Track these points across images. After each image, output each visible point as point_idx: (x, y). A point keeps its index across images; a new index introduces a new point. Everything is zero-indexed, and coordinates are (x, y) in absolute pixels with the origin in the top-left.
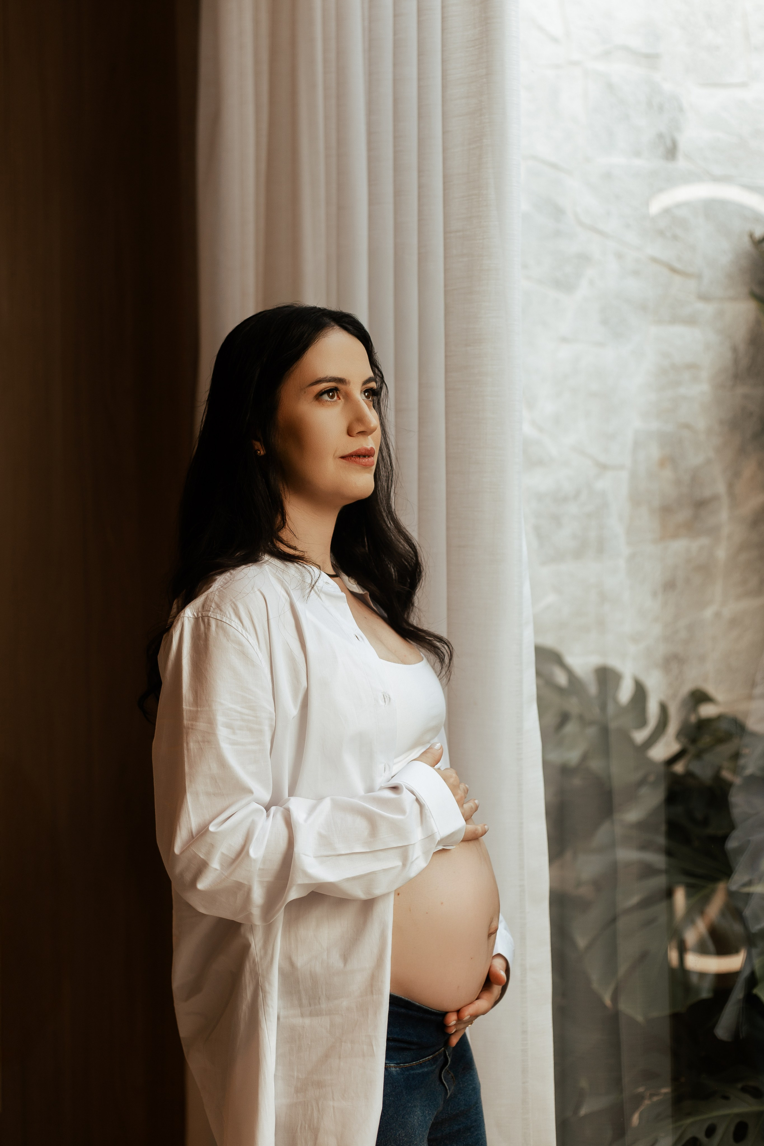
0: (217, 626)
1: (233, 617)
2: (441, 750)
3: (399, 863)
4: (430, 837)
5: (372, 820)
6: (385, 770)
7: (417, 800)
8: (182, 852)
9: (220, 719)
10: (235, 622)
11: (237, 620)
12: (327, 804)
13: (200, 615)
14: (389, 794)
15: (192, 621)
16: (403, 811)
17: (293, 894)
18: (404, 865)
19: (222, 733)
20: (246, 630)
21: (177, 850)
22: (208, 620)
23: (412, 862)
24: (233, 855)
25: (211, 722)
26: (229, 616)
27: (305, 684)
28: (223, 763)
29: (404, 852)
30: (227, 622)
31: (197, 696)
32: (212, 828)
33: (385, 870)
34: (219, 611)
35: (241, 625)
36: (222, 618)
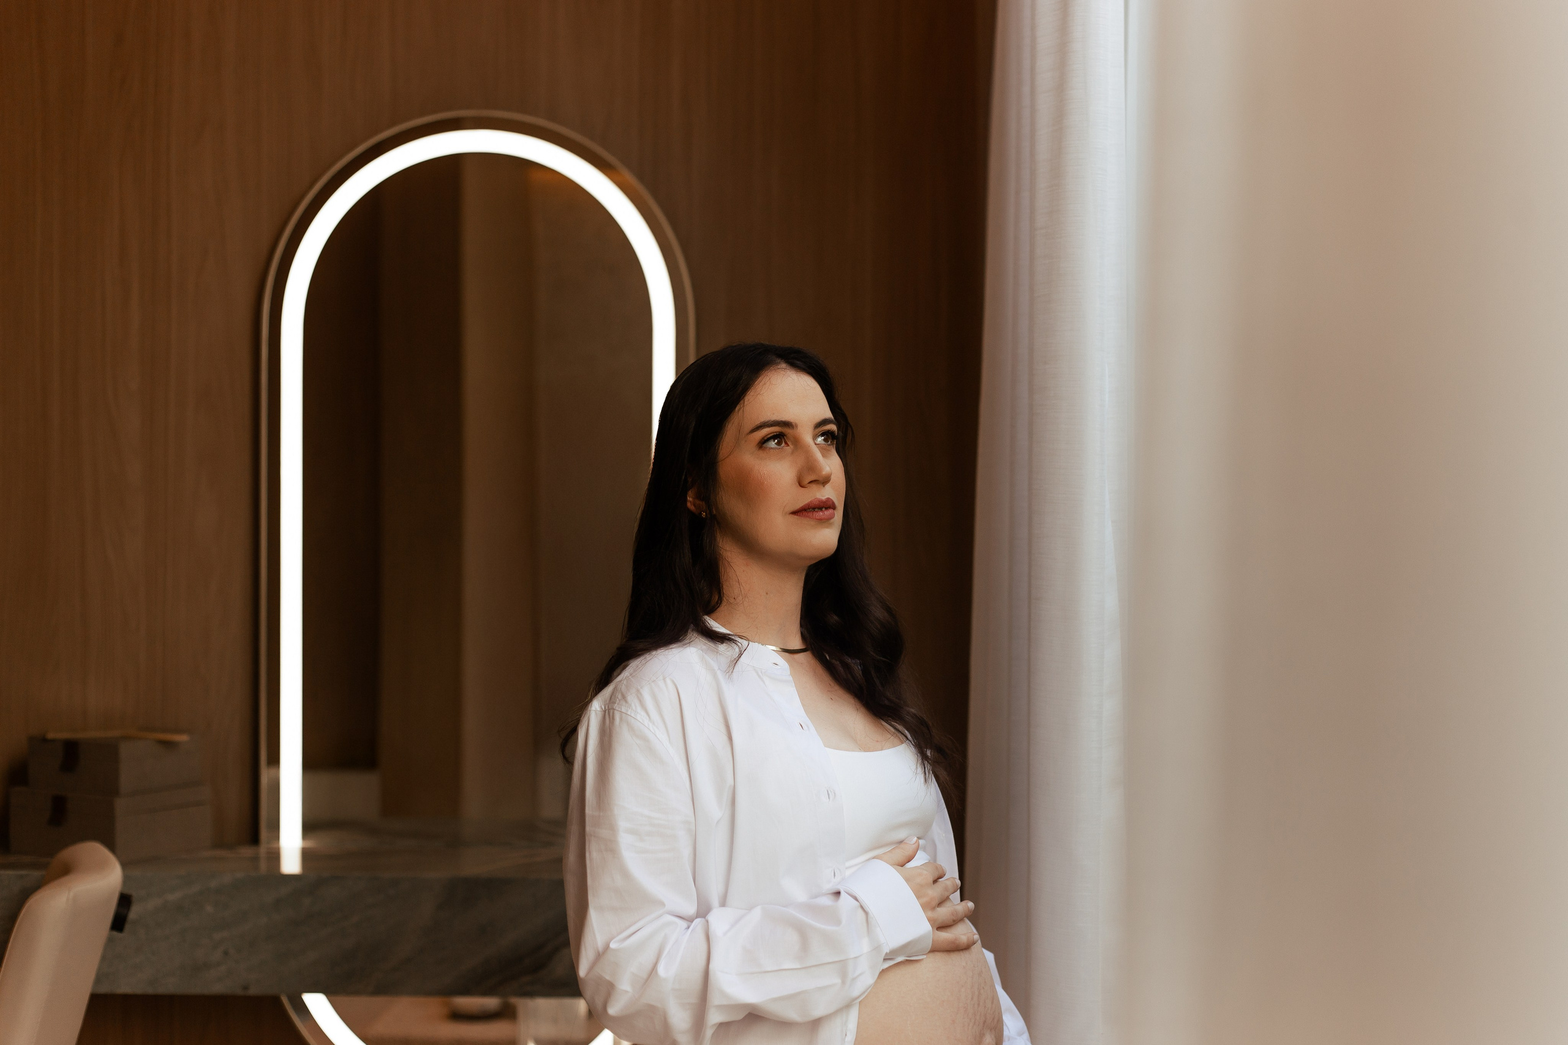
0: (621, 719)
1: (639, 709)
2: (916, 844)
3: (838, 981)
4: (877, 948)
5: (803, 933)
6: (835, 875)
7: (862, 907)
8: (588, 973)
9: (623, 824)
10: (641, 715)
11: (643, 713)
12: (757, 912)
13: (607, 708)
14: (827, 901)
15: (600, 715)
16: (838, 922)
17: (714, 1018)
18: (843, 983)
19: (625, 841)
20: (654, 724)
21: (582, 972)
22: (613, 713)
23: (854, 979)
24: (645, 975)
25: (613, 828)
26: (634, 708)
27: (730, 781)
28: (626, 874)
29: (842, 967)
30: (633, 715)
31: (600, 797)
32: (613, 945)
33: (820, 989)
34: (624, 703)
35: (648, 718)
36: (627, 710)
